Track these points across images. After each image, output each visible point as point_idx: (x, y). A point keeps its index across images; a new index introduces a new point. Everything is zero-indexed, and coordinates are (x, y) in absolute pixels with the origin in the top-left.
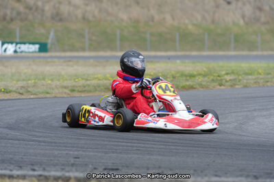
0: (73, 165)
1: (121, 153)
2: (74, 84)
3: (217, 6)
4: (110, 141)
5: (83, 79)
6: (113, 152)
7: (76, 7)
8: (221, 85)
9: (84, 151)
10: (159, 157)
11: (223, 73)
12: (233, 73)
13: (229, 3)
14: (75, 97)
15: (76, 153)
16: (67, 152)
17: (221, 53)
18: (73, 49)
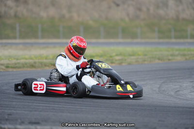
0: (7, 120)
1: (41, 111)
2: (8, 62)
3: (110, 7)
4: (33, 103)
5: (15, 59)
6: (36, 111)
7: (10, 8)
8: (112, 63)
9: (15, 110)
10: (69, 114)
11: (114, 54)
12: (121, 54)
13: (118, 5)
14: (9, 71)
15: (10, 111)
16: (3, 110)
17: (112, 40)
18: (8, 37)
